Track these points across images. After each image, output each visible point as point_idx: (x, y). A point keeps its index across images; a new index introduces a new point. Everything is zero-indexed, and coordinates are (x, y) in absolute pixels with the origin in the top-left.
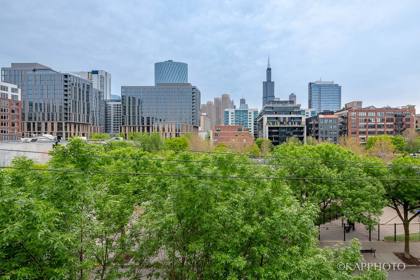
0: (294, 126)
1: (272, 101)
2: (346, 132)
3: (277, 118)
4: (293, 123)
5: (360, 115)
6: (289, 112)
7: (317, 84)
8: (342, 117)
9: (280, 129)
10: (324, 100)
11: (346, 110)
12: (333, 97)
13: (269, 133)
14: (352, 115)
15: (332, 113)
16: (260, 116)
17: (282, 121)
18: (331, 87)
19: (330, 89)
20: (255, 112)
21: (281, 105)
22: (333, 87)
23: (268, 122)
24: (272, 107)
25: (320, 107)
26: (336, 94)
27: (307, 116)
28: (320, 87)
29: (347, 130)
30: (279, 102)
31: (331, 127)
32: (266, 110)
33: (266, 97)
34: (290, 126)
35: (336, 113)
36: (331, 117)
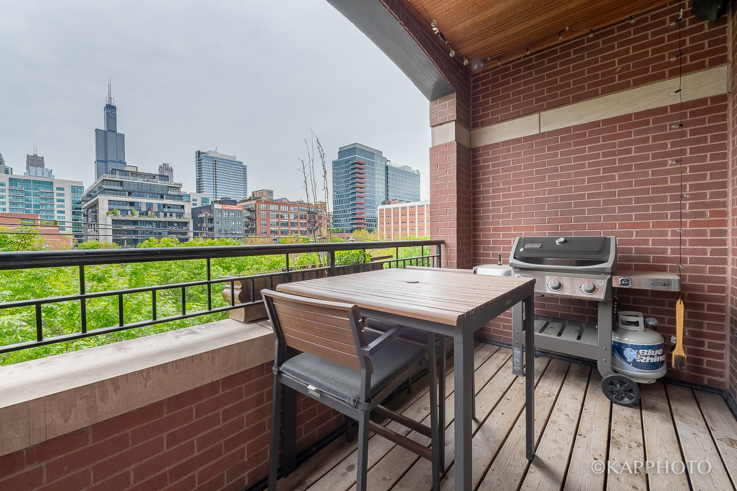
0: (168, 219)
1: (120, 170)
2: (253, 230)
3: (132, 204)
4: (168, 214)
5: (271, 208)
6: (158, 194)
7: (211, 155)
8: (249, 210)
9: (139, 224)
10: (222, 183)
11: (253, 200)
12: (236, 180)
13: (115, 232)
14: (261, 208)
15: (234, 203)
16: (89, 196)
17: (144, 209)
18: (233, 164)
19: (232, 167)
20: (76, 189)
21: (142, 180)
22: (235, 165)
23: (109, 210)
24: (121, 182)
25: (216, 192)
26: (240, 176)
27: (194, 204)
28: (215, 161)
29: (256, 229)
30: (136, 174)
31: (233, 223)
32: (105, 187)
33: (106, 162)
34: (162, 218)
35: (239, 202)
36: (233, 208)
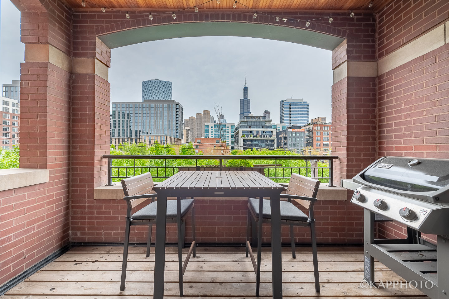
0: (265, 138)
1: (246, 117)
2: (311, 144)
3: (251, 132)
4: (265, 136)
5: (324, 129)
6: (261, 126)
7: (288, 101)
8: (308, 131)
9: (253, 141)
10: (294, 116)
11: (312, 124)
12: (302, 113)
13: (244, 145)
14: (317, 129)
15: (300, 127)
16: (236, 129)
17: (255, 134)
18: (301, 104)
19: (300, 106)
20: (232, 127)
21: (255, 120)
22: (302, 104)
23: (243, 135)
24: (247, 122)
25: (290, 122)
26: (305, 110)
27: (278, 130)
28: (291, 104)
29: (313, 143)
30: (253, 117)
31: (299, 140)
32: (241, 125)
33: (243, 113)
34: (262, 138)
35: (303, 127)
36: (299, 131)
